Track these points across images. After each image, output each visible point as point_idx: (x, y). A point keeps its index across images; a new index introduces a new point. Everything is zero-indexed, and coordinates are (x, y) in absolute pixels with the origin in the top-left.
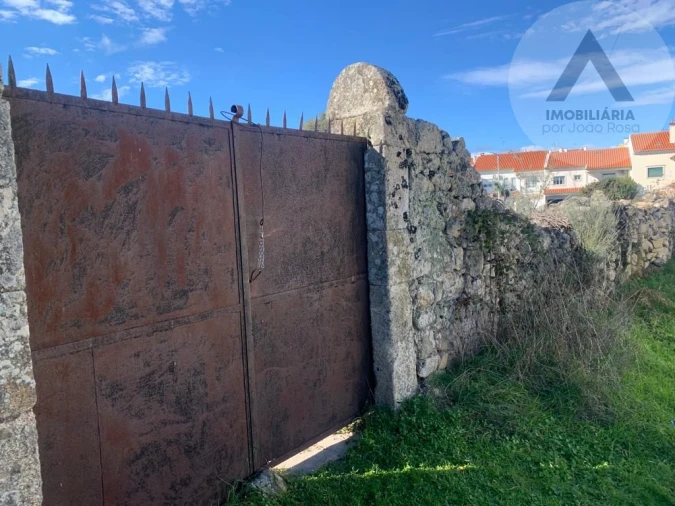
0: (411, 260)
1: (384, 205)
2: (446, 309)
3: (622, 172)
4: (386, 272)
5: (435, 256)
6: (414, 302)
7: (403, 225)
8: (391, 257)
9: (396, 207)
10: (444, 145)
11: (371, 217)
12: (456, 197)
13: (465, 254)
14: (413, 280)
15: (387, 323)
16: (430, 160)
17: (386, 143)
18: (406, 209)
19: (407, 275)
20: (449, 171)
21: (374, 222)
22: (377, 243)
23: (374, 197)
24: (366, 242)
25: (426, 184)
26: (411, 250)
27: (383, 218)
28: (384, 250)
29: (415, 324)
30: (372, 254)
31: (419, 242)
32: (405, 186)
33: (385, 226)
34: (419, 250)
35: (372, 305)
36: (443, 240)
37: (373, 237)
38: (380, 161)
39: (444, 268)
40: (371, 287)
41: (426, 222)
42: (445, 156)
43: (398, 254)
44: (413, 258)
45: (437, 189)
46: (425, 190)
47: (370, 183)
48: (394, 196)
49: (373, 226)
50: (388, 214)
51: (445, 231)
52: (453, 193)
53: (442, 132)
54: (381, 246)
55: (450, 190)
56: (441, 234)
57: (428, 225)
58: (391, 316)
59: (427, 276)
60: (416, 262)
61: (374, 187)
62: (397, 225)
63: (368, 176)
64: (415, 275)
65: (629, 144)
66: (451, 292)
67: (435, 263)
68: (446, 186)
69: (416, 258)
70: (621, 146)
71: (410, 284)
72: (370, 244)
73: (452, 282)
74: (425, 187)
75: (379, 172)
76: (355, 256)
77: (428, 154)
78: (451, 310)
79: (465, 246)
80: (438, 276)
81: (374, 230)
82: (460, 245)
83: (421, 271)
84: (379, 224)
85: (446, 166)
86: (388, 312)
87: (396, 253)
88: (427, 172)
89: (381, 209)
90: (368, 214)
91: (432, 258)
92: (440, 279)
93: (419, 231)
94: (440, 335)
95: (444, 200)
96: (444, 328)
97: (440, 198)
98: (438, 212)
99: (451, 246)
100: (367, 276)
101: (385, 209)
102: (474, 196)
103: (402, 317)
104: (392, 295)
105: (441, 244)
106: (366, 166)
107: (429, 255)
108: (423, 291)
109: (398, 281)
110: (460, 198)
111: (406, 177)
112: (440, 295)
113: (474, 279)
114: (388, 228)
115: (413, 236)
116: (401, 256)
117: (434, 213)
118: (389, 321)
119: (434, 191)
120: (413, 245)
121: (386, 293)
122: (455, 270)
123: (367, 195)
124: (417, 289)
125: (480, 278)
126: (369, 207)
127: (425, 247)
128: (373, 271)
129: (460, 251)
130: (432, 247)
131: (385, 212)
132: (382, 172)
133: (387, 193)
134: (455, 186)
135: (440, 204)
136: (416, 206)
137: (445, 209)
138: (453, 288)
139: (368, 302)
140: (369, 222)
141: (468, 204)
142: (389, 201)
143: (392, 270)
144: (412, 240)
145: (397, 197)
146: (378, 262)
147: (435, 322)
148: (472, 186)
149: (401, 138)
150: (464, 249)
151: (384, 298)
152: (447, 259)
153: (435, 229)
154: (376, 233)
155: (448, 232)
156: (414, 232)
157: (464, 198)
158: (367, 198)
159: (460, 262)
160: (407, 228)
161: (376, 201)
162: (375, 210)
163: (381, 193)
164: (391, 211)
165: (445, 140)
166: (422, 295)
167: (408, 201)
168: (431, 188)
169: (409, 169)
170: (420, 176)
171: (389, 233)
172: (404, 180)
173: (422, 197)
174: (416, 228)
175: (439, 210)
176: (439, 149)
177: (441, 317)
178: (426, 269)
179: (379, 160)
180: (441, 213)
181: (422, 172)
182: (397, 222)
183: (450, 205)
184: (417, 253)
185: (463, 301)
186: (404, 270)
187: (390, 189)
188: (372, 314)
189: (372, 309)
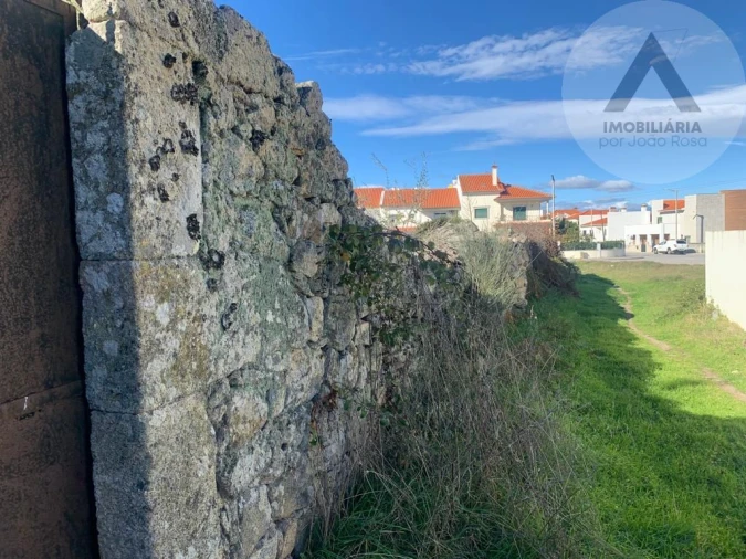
0: (210, 334)
1: (124, 188)
2: (293, 427)
3: (452, 212)
4: (133, 376)
5: (270, 318)
6: (219, 435)
7: (185, 247)
8: (147, 334)
9: (165, 198)
10: (282, 87)
11: (88, 222)
12: (309, 199)
13: (326, 309)
14: (219, 383)
15: (141, 514)
16: (253, 108)
17: (124, 14)
18: (195, 206)
19: (201, 372)
20: (294, 143)
21: (98, 236)
22: (107, 294)
23: (96, 166)
24: (80, 294)
25: (245, 156)
26: (209, 309)
27: (123, 224)
28: (129, 313)
29: (222, 488)
30: (93, 326)
31: (231, 288)
32: (189, 149)
33: (128, 246)
34: (233, 308)
35: (97, 467)
36: (285, 283)
37: (95, 279)
38: (108, 65)
39: (289, 342)
40: (95, 417)
41: (249, 243)
42: (285, 110)
43: (174, 321)
44: (217, 328)
45: (272, 174)
46: (242, 171)
47: (82, 127)
48: (155, 167)
49: (95, 247)
50: (138, 215)
51: (289, 265)
52: (303, 189)
53: (277, 60)
54: (119, 303)
55: (297, 182)
56: (281, 270)
57: (254, 251)
58: (153, 493)
59: (252, 366)
60: (225, 337)
61: (95, 139)
62: (169, 247)
63: (77, 108)
64: (222, 369)
65: (457, 185)
66: (302, 389)
67: (269, 333)
68: (289, 171)
69: (224, 328)
70: (450, 186)
71: (209, 394)
72: (88, 296)
73: (304, 366)
74: (245, 163)
75: (106, 96)
76: (35, 334)
77: (249, 92)
78: (303, 426)
79: (326, 295)
80: (276, 361)
81: (98, 259)
82: (316, 293)
83: (237, 357)
84: (111, 243)
85: (285, 129)
86: (142, 485)
87: (165, 321)
88: (246, 130)
89: (115, 200)
90: (79, 215)
91: (263, 324)
92: (281, 368)
93: (230, 263)
94: (281, 488)
95: (286, 201)
96: (289, 469)
97: (278, 195)
98: (274, 225)
99: (302, 294)
100: (84, 387)
101: (126, 200)
102: (339, 203)
103: (186, 487)
104: (152, 436)
105: (281, 292)
106: (71, 78)
107: (255, 318)
108: (244, 404)
109: (174, 393)
110: (317, 200)
111: (193, 126)
112: (281, 401)
113: (341, 355)
114: (138, 253)
115: (215, 274)
116: (181, 326)
117: (267, 225)
118: (147, 509)
119: (265, 178)
120: (215, 298)
121: (138, 431)
122: (310, 342)
123: (75, 161)
124: (227, 401)
125: (351, 350)
126: (83, 194)
127: (246, 299)
128: (97, 374)
129: (316, 305)
130: (263, 299)
131: (127, 206)
132: (116, 95)
133: (134, 154)
134: (305, 176)
135: (277, 208)
136: (221, 204)
137: (289, 220)
138: (306, 382)
139: (89, 460)
140: (84, 238)
141: (329, 215)
142: (140, 179)
143: (154, 369)
144: (212, 286)
145: (165, 174)
146: (111, 347)
147: (270, 464)
148: (335, 181)
149: (175, 23)
150: (324, 300)
151: (132, 447)
152: (294, 322)
153: (268, 259)
154: (106, 268)
155: (295, 268)
156: (219, 265)
157: (323, 201)
158: (77, 171)
159: (317, 326)
160: (200, 254)
161: (102, 177)
162: (101, 204)
163: (116, 155)
164: (146, 208)
165: (285, 76)
166: (241, 413)
167: (198, 189)
168: (258, 170)
169: (202, 112)
170: (232, 136)
171: (139, 266)
172: (187, 134)
173: (238, 186)
174: (222, 257)
175: (277, 220)
176: (273, 88)
177: (284, 446)
178: (247, 349)
179: (106, 62)
180: (281, 228)
181: (234, 129)
182: (168, 240)
183: (299, 213)
184: (226, 316)
185: (325, 401)
186: (191, 362)
187: (144, 146)
188: (98, 493)
189: (97, 478)
